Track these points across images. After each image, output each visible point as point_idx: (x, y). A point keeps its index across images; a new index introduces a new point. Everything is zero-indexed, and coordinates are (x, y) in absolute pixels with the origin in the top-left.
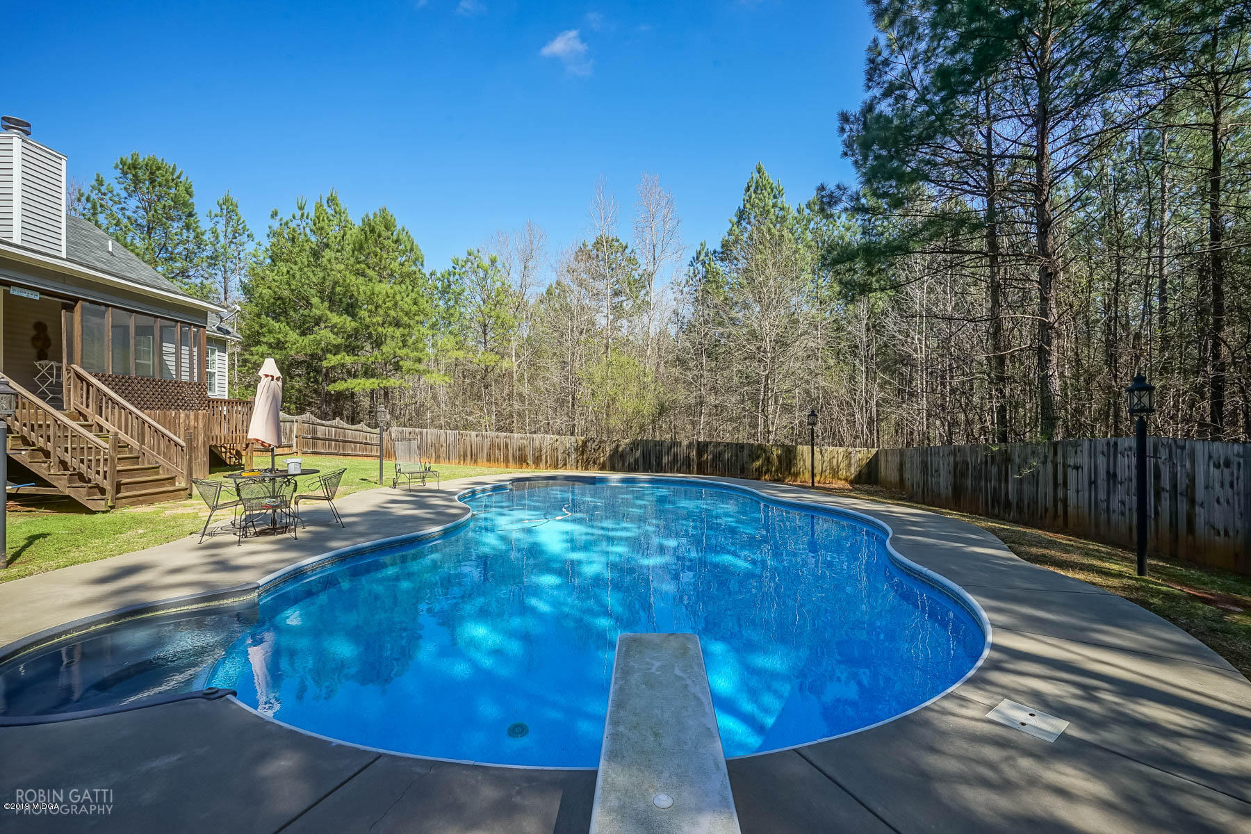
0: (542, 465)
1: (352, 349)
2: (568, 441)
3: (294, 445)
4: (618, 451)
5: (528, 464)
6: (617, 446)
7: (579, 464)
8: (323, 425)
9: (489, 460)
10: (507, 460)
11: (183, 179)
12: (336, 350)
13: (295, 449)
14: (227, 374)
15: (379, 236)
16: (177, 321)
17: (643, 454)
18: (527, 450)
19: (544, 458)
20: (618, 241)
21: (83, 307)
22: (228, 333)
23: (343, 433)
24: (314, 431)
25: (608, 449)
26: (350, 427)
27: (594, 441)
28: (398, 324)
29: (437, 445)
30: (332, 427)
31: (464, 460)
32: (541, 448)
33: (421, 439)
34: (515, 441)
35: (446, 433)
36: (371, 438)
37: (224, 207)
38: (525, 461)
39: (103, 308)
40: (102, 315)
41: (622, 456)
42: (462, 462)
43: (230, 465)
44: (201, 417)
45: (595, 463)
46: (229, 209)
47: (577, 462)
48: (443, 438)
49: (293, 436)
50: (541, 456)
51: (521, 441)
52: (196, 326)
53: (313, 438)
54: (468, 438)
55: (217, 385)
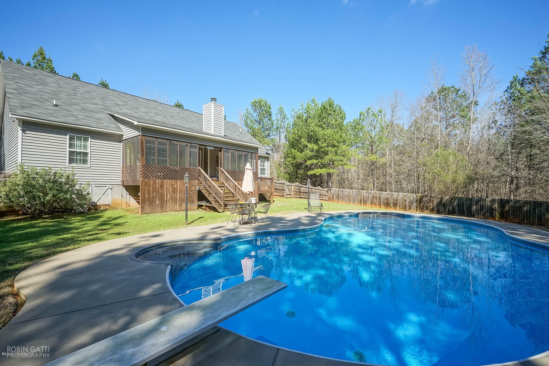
0: (398, 208)
1: (317, 157)
2: (413, 196)
3: (292, 194)
4: (441, 203)
5: (390, 206)
6: (441, 200)
7: (418, 209)
8: (303, 187)
9: (371, 204)
10: (380, 204)
11: (268, 104)
12: (311, 158)
13: (292, 196)
14: (269, 169)
15: (327, 110)
16: (249, 152)
17: (458, 205)
18: (390, 200)
19: (398, 204)
20: (453, 87)
21: (223, 150)
22: (269, 154)
23: (311, 190)
24: (300, 189)
25: (435, 202)
26: (314, 188)
27: (427, 197)
28: (334, 146)
29: (349, 196)
30: (307, 188)
31: (361, 203)
32: (397, 199)
33: (343, 193)
34: (384, 195)
35: (353, 191)
36: (323, 193)
37: (279, 110)
38: (389, 205)
39: (229, 150)
40: (228, 152)
41: (445, 205)
42: (359, 204)
43: (268, 201)
44: (256, 184)
45: (427, 208)
46: (281, 111)
47: (417, 208)
48: (351, 193)
49: (292, 191)
50: (397, 203)
51: (388, 196)
52: (255, 153)
53: (299, 192)
54: (362, 194)
55: (266, 173)
